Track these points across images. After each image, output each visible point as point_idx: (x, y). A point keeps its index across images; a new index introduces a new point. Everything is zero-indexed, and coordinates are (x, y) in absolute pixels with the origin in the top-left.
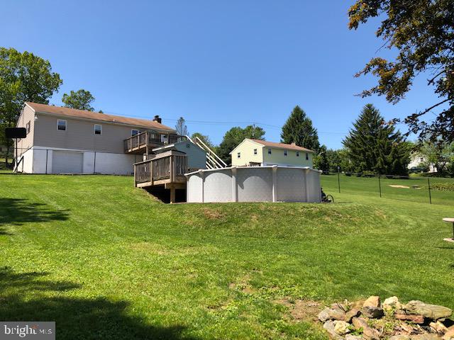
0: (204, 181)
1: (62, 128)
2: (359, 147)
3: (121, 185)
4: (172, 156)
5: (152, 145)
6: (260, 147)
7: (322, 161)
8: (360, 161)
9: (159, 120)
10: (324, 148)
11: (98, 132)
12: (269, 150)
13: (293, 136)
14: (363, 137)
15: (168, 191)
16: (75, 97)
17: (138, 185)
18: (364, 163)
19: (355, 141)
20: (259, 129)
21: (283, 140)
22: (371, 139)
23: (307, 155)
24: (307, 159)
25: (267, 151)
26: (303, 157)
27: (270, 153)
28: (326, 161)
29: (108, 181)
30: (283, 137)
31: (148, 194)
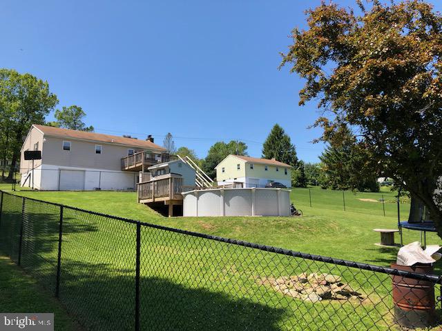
0: (198, 199)
1: (67, 148)
2: (334, 162)
3: (126, 201)
4: (171, 178)
5: (147, 163)
6: (242, 162)
7: (300, 175)
8: (335, 175)
9: (152, 140)
10: (301, 163)
11: (98, 152)
12: (251, 166)
13: (273, 151)
14: (337, 153)
15: (167, 207)
16: (67, 113)
17: (141, 201)
18: (339, 178)
19: (330, 158)
20: (242, 144)
21: (264, 155)
22: (345, 156)
23: (286, 170)
24: (286, 173)
25: (249, 166)
26: (282, 171)
27: (252, 168)
28: (304, 175)
29: (113, 197)
30: (264, 153)
31: (150, 208)
